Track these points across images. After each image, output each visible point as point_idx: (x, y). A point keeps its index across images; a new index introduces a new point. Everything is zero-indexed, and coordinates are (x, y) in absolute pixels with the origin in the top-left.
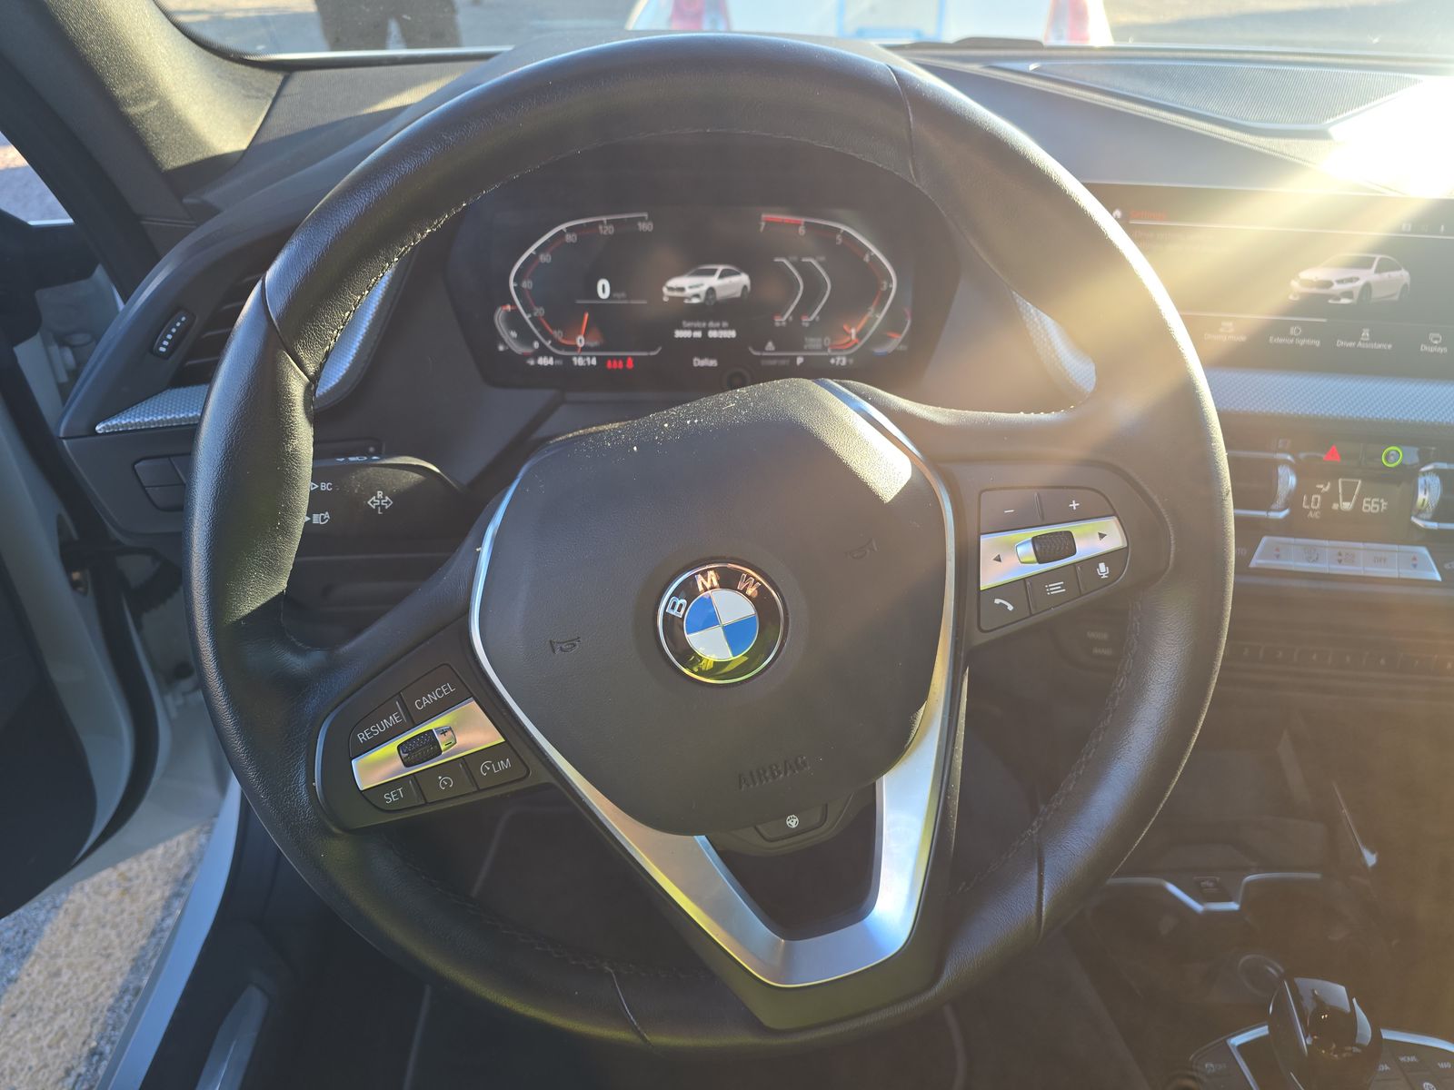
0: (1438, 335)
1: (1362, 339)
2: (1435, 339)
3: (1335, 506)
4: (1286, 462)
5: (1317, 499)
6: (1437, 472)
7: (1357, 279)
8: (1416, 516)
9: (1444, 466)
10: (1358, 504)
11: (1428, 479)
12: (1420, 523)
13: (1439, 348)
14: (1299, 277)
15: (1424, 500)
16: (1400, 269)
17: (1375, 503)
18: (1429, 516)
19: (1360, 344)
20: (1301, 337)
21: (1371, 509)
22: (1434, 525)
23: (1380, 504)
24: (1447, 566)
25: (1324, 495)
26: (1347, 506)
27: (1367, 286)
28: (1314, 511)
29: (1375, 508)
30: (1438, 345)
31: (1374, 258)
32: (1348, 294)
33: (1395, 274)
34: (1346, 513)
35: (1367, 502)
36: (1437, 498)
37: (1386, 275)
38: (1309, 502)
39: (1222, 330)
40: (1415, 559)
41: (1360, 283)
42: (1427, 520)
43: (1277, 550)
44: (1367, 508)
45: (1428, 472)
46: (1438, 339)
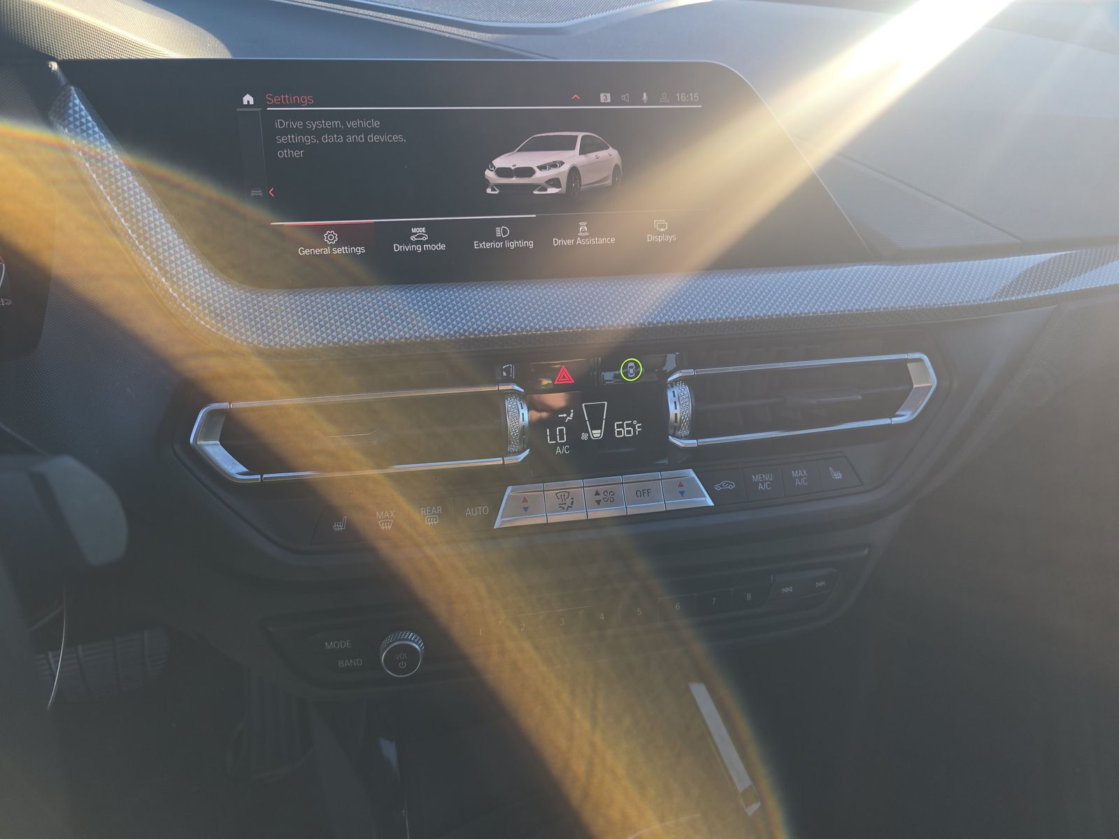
0: (663, 222)
1: (580, 234)
2: (661, 226)
3: (584, 437)
4: (514, 392)
5: (561, 431)
6: (685, 380)
7: (562, 163)
8: (673, 436)
9: (691, 372)
10: (609, 431)
11: (676, 389)
12: (680, 443)
13: (668, 237)
14: (493, 166)
15: (676, 414)
16: (607, 148)
17: (628, 425)
18: (687, 433)
19: (579, 241)
20: (510, 239)
21: (624, 434)
22: (693, 443)
23: (634, 427)
24: (717, 487)
25: (568, 425)
26: (597, 434)
27: (574, 171)
28: (561, 445)
29: (629, 432)
30: (666, 233)
31: (577, 136)
32: (554, 182)
33: (602, 154)
34: (597, 441)
35: (619, 426)
36: (689, 411)
37: (592, 155)
38: (553, 437)
39: (413, 238)
40: (681, 485)
41: (565, 168)
42: (686, 438)
43: (525, 500)
44: (620, 433)
45: (676, 381)
46: (663, 226)
